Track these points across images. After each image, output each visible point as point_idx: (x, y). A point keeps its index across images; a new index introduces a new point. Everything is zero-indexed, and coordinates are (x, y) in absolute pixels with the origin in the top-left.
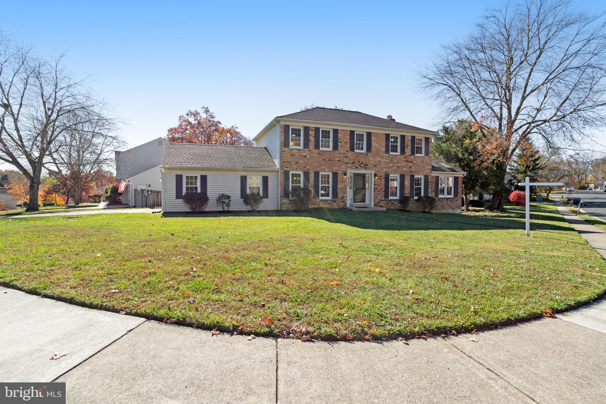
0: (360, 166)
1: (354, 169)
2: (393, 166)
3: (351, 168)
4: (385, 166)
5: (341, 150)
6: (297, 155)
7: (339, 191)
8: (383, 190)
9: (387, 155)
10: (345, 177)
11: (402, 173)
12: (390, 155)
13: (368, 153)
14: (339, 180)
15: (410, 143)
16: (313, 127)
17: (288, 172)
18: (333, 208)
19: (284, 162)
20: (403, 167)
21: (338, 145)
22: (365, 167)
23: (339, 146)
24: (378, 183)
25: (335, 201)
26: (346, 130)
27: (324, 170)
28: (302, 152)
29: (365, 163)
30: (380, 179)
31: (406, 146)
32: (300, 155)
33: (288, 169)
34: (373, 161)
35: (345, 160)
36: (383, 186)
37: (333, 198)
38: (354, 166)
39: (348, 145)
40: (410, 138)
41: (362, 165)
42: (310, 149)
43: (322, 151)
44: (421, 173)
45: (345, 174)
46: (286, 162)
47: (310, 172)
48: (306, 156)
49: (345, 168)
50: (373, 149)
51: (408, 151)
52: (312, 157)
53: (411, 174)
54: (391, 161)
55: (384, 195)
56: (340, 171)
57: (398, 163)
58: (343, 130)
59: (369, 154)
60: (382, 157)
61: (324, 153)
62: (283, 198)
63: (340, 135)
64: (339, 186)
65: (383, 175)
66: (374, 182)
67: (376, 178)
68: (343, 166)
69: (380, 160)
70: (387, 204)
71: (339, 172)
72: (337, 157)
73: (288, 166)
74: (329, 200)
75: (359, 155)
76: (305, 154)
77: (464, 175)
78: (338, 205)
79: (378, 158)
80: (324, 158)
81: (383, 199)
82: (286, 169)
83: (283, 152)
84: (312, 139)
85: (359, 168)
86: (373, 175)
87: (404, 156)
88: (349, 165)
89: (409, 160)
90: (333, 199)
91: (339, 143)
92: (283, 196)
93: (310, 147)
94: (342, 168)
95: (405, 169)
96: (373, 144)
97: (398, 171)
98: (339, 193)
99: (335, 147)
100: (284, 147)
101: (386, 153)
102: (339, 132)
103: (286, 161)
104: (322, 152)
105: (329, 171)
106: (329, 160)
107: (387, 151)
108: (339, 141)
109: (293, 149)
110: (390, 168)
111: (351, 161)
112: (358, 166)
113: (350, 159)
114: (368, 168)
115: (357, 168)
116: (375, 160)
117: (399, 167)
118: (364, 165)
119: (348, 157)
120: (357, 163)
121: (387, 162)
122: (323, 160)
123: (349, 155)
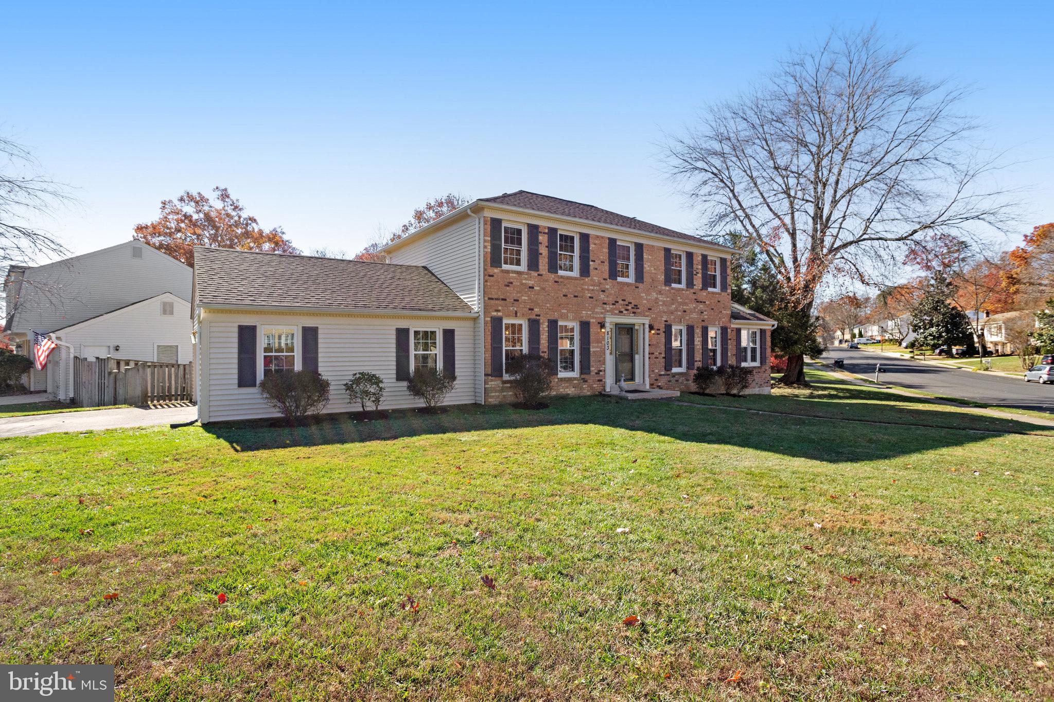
0: (627, 310)
1: (616, 314)
2: (676, 310)
3: (612, 312)
4: (665, 309)
5: (595, 276)
6: (516, 283)
7: (592, 359)
8: (663, 355)
9: (667, 288)
10: (603, 330)
11: (690, 323)
12: (673, 289)
13: (638, 284)
14: (592, 337)
15: (700, 267)
16: (545, 228)
17: (500, 319)
18: (582, 394)
19: (492, 299)
20: (691, 312)
21: (588, 266)
22: (635, 310)
23: (591, 268)
24: (654, 341)
25: (585, 381)
26: (602, 237)
27: (565, 317)
28: (526, 279)
29: (634, 303)
30: (658, 334)
31: (695, 273)
32: (522, 284)
33: (500, 314)
34: (646, 299)
35: (602, 296)
36: (663, 348)
37: (581, 373)
38: (616, 309)
39: (606, 267)
40: (700, 258)
41: (629, 308)
42: (541, 272)
43: (562, 277)
44: (717, 323)
45: (602, 325)
46: (497, 299)
47: (541, 321)
48: (533, 288)
49: (602, 313)
50: (647, 278)
51: (698, 282)
52: (543, 289)
53: (704, 324)
54: (673, 301)
55: (664, 364)
56: (594, 318)
57: (686, 304)
58: (598, 237)
59: (640, 285)
60: (660, 292)
61: (566, 282)
62: (490, 378)
63: (592, 246)
64: (591, 350)
65: (663, 327)
66: (649, 341)
67: (653, 332)
68: (598, 310)
69: (657, 299)
70: (669, 381)
71: (591, 320)
72: (588, 290)
73: (500, 308)
74: (575, 379)
75: (625, 288)
76: (531, 283)
77: (773, 326)
78: (591, 386)
79: (654, 295)
80: (565, 291)
81: (663, 373)
82: (495, 314)
83: (490, 276)
84: (544, 251)
85: (625, 312)
86: (647, 326)
87: (692, 291)
88: (608, 307)
89: (700, 299)
90: (583, 376)
91: (591, 263)
92: (490, 373)
93: (540, 267)
94: (597, 313)
95: (694, 315)
96: (647, 266)
97: (684, 318)
98: (592, 363)
99: (585, 271)
100: (491, 266)
101: (666, 285)
102: (591, 240)
103: (495, 297)
104: (561, 280)
105: (574, 319)
106: (575, 296)
107: (668, 282)
108: (591, 258)
109: (507, 272)
110: (673, 313)
111: (611, 300)
112: (623, 310)
113: (610, 294)
114: (639, 313)
115: (622, 312)
116: (649, 297)
117: (685, 311)
118: (633, 308)
119: (607, 292)
120: (621, 302)
121: (667, 301)
122: (564, 296)
123: (607, 287)
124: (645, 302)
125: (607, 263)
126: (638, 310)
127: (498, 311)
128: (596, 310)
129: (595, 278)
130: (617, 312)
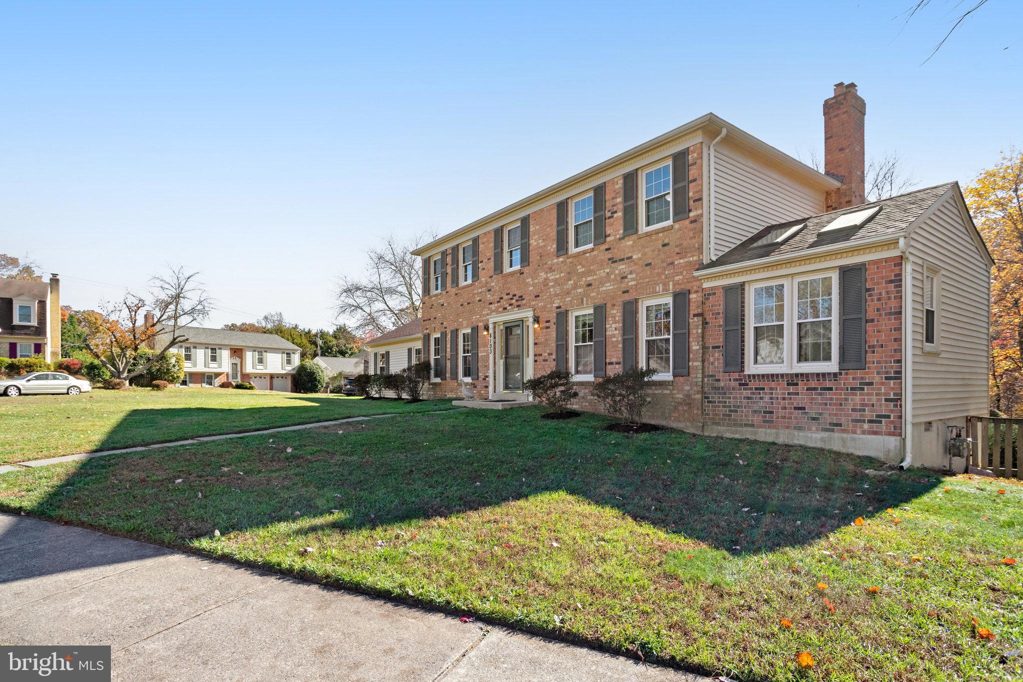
0: (511, 305)
1: (500, 312)
2: (575, 287)
3: (497, 312)
4: (558, 290)
6: (435, 304)
7: (479, 364)
8: (554, 355)
9: (561, 259)
10: (487, 333)
11: (598, 302)
13: (523, 270)
14: (480, 342)
15: (620, 202)
16: (450, 249)
17: (429, 335)
19: (425, 321)
20: (602, 282)
22: (519, 303)
24: (542, 339)
26: (490, 231)
28: (440, 299)
29: (518, 294)
30: (547, 327)
31: (609, 214)
33: (428, 331)
34: (533, 285)
35: (490, 296)
38: (500, 307)
41: (514, 301)
42: (447, 289)
45: (487, 328)
46: (427, 320)
47: (447, 332)
48: (443, 305)
50: (534, 257)
51: (615, 228)
52: (449, 304)
53: (627, 297)
54: (570, 274)
56: (481, 321)
57: (589, 272)
58: (486, 234)
59: (526, 270)
60: (551, 270)
63: (482, 247)
64: (479, 355)
65: (553, 317)
66: (536, 338)
69: (546, 279)
73: (428, 327)
74: (469, 384)
76: (442, 301)
78: (480, 394)
79: (543, 275)
82: (426, 332)
83: (424, 303)
84: (449, 270)
85: (508, 308)
86: (531, 320)
87: (604, 248)
88: (493, 307)
89: (618, 255)
90: (474, 382)
91: (480, 265)
93: (447, 285)
94: (484, 315)
95: (608, 287)
96: (533, 242)
97: (588, 296)
98: (479, 369)
99: (476, 275)
100: (425, 296)
101: (557, 256)
102: (480, 241)
105: (470, 326)
106: (468, 303)
107: (561, 251)
108: (481, 259)
110: (568, 293)
111: (496, 298)
112: (507, 306)
113: (495, 292)
114: (525, 305)
115: (505, 309)
116: (536, 281)
117: (590, 285)
118: (517, 301)
119: (492, 290)
120: (506, 297)
121: (560, 278)
122: (462, 305)
123: (493, 284)
124: (531, 288)
125: (492, 259)
126: (524, 302)
127: (427, 329)
128: (484, 313)
129: (483, 279)
130: (501, 309)
